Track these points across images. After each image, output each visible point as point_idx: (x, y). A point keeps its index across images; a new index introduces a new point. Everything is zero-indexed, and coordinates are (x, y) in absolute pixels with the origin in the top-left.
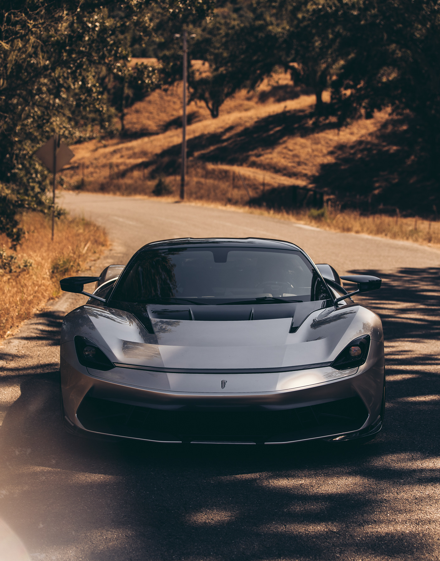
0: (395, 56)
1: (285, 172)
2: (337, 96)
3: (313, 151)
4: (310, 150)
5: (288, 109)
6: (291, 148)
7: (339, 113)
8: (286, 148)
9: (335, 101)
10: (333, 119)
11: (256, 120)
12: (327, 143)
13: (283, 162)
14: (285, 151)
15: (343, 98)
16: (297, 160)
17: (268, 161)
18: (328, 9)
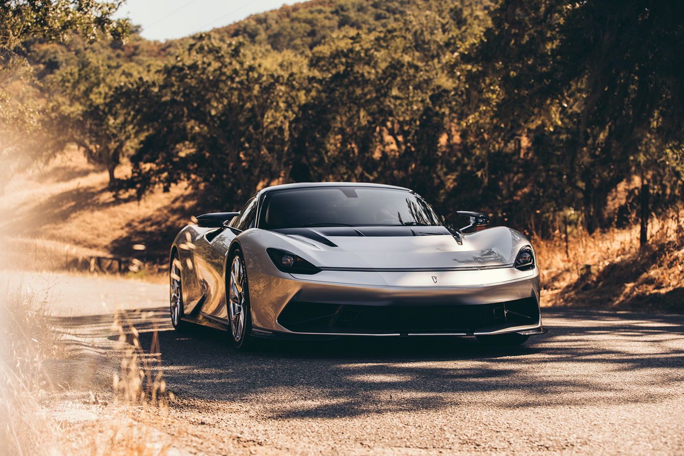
0: (194, 132)
1: (85, 244)
2: (138, 171)
3: (111, 224)
4: (108, 223)
5: (80, 186)
6: (89, 221)
7: (138, 186)
8: (84, 221)
9: (136, 175)
10: (133, 192)
11: (49, 196)
12: (124, 216)
13: (82, 235)
14: (83, 224)
15: (143, 172)
16: (96, 232)
17: (67, 234)
18: (130, 86)
